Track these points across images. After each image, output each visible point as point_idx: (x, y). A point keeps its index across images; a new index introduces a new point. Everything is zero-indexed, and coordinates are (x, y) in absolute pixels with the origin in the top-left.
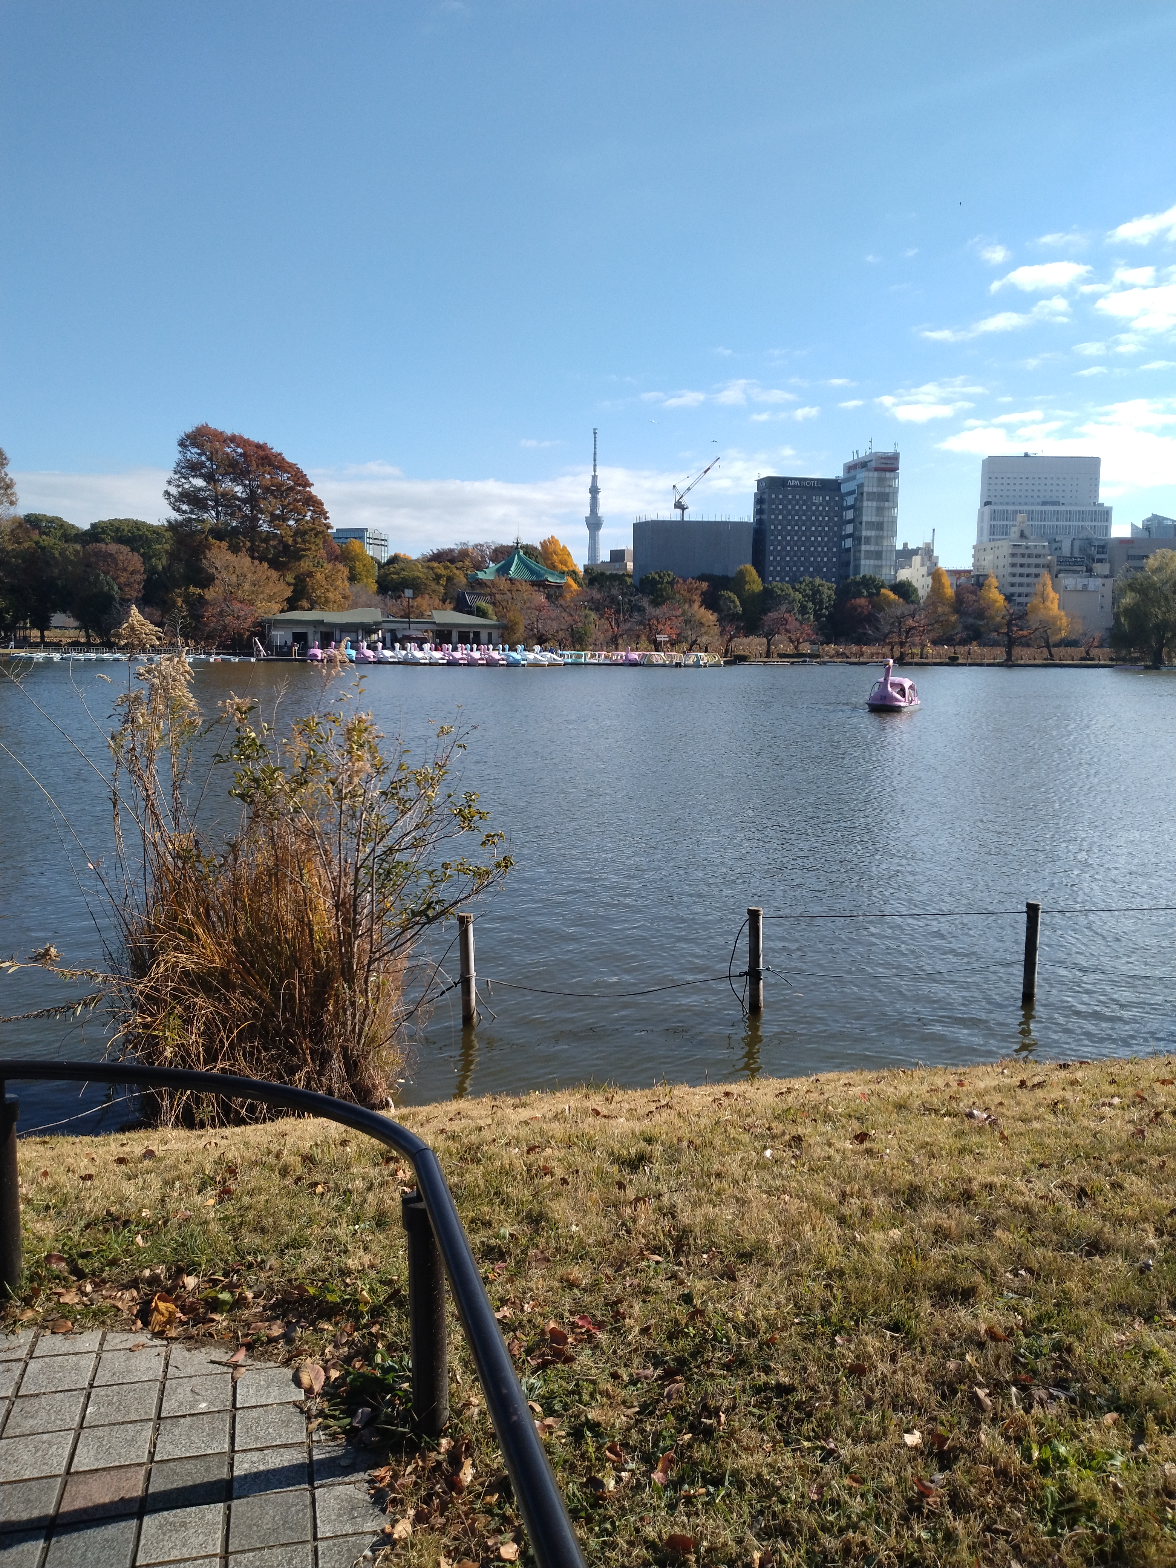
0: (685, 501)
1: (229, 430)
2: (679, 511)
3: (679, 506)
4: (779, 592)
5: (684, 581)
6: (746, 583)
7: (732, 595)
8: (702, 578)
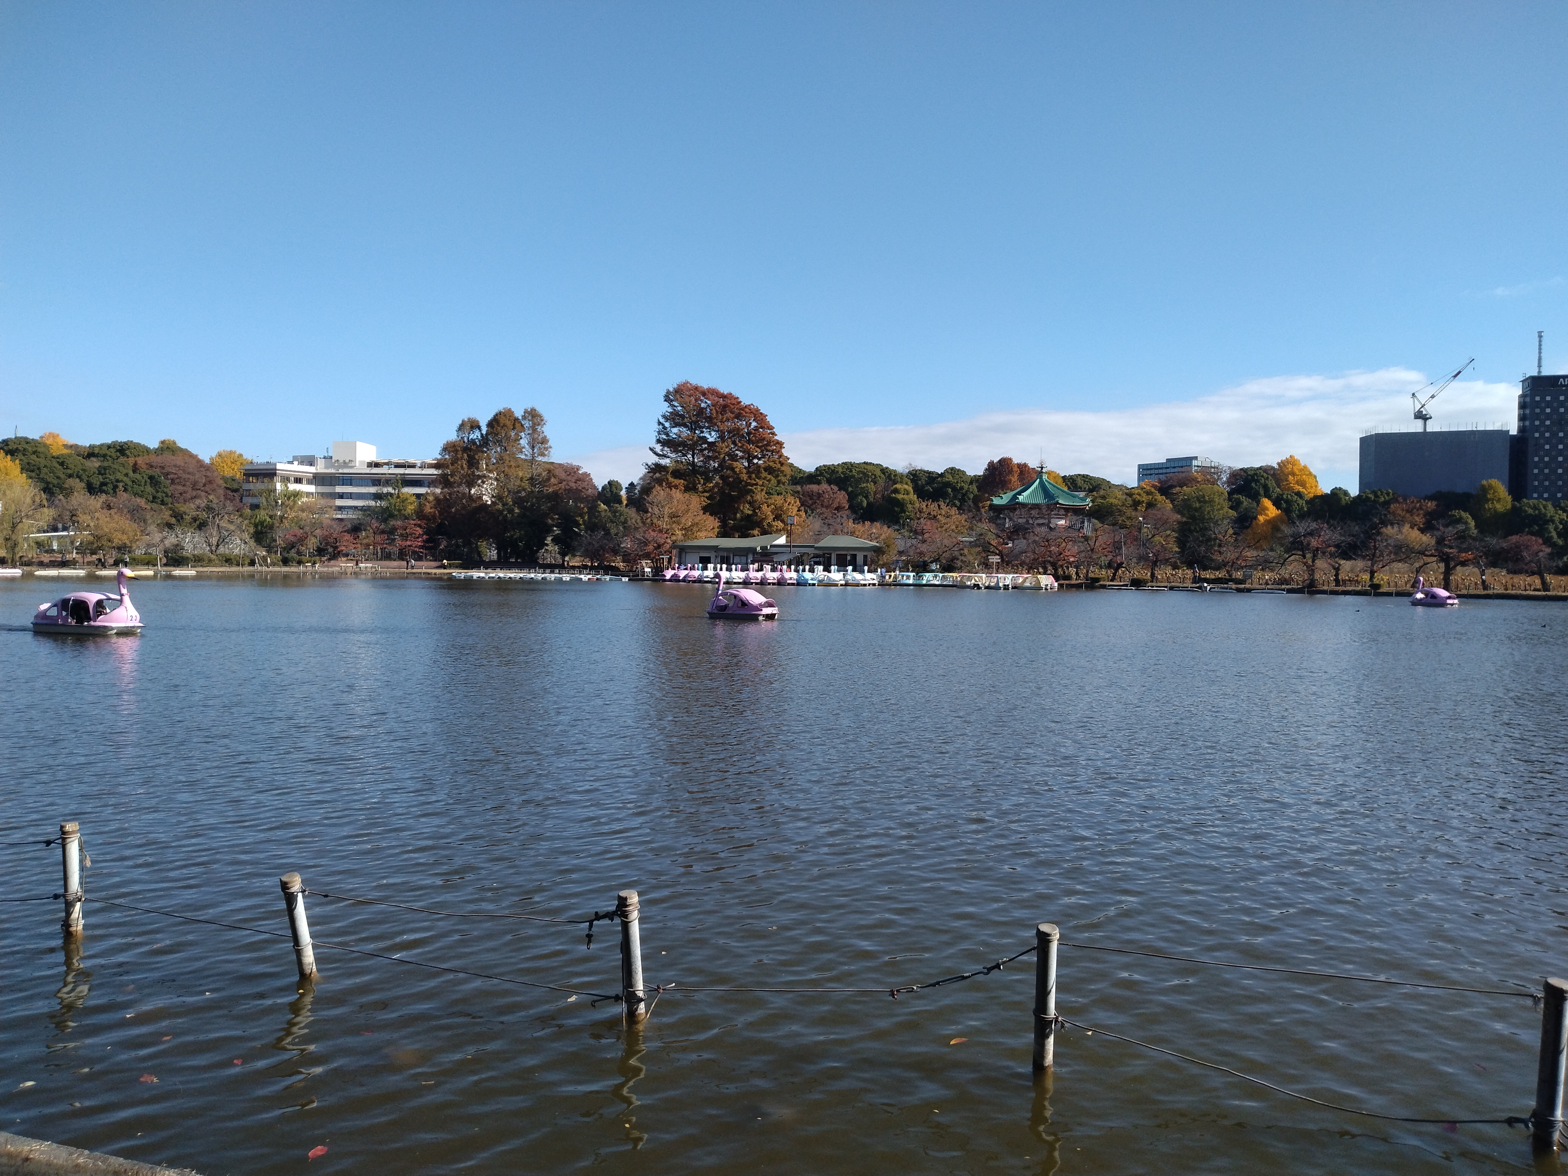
0: (1429, 409)
1: (705, 385)
2: (1420, 422)
3: (1421, 416)
4: (1530, 511)
5: (1405, 500)
6: (1487, 500)
7: (1466, 515)
8: (1431, 498)
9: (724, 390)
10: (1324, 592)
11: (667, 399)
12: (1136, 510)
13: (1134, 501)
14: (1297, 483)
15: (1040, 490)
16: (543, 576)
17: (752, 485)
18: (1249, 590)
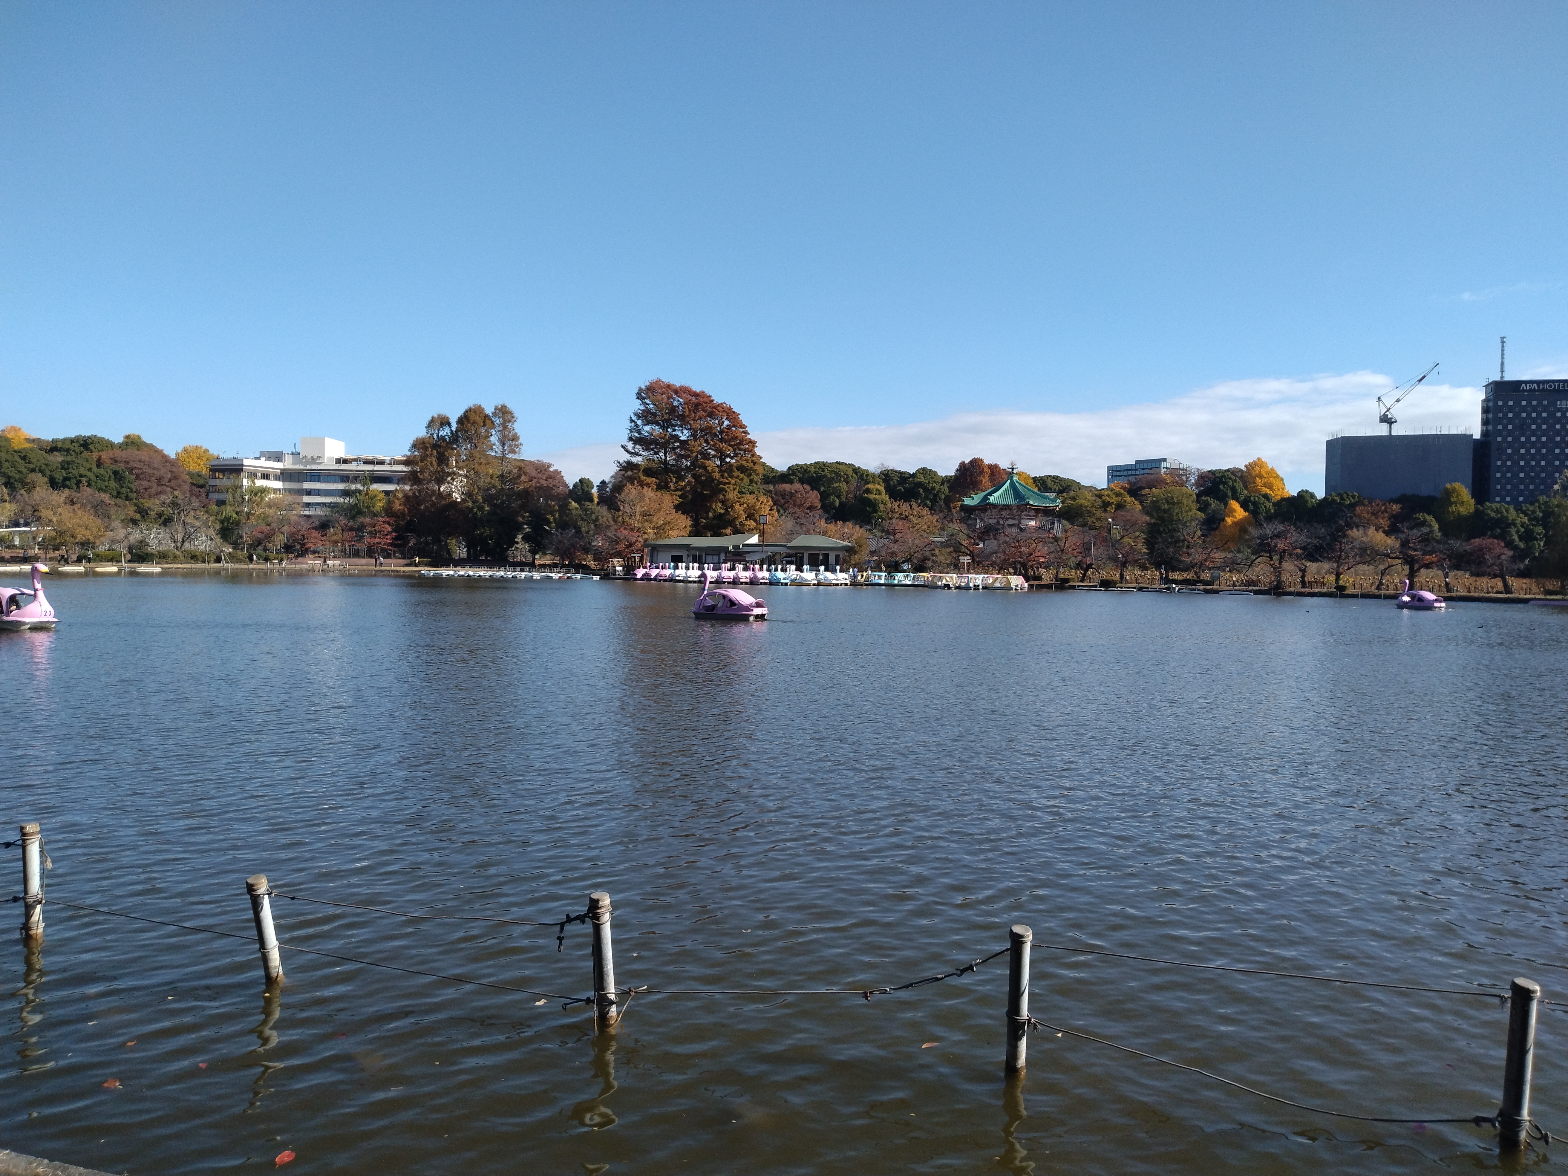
0: (1394, 413)
1: (677, 383)
2: (1385, 426)
3: (1386, 419)
4: (1493, 514)
5: (1370, 503)
6: (1451, 504)
7: (1430, 518)
8: (1396, 501)
9: (696, 388)
10: (1291, 594)
11: (639, 396)
12: (1105, 511)
13: (1103, 502)
14: (1265, 485)
15: (1011, 491)
16: (513, 574)
17: (725, 484)
18: (1217, 592)
